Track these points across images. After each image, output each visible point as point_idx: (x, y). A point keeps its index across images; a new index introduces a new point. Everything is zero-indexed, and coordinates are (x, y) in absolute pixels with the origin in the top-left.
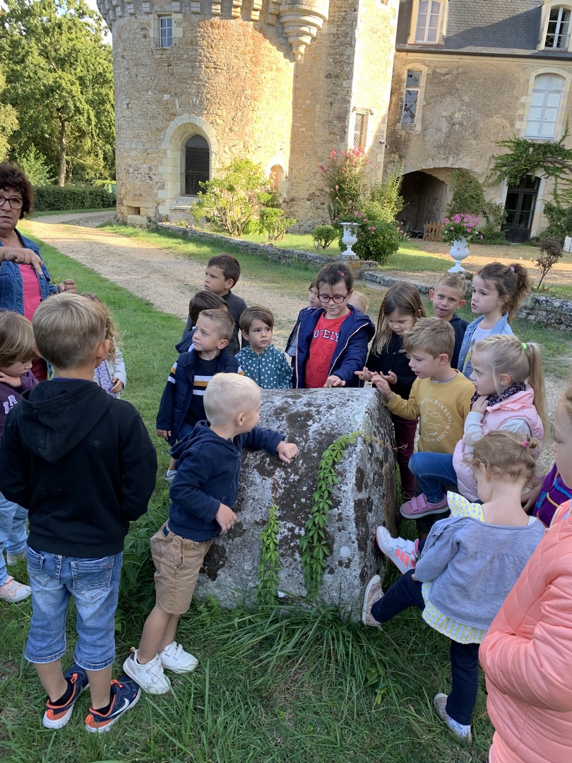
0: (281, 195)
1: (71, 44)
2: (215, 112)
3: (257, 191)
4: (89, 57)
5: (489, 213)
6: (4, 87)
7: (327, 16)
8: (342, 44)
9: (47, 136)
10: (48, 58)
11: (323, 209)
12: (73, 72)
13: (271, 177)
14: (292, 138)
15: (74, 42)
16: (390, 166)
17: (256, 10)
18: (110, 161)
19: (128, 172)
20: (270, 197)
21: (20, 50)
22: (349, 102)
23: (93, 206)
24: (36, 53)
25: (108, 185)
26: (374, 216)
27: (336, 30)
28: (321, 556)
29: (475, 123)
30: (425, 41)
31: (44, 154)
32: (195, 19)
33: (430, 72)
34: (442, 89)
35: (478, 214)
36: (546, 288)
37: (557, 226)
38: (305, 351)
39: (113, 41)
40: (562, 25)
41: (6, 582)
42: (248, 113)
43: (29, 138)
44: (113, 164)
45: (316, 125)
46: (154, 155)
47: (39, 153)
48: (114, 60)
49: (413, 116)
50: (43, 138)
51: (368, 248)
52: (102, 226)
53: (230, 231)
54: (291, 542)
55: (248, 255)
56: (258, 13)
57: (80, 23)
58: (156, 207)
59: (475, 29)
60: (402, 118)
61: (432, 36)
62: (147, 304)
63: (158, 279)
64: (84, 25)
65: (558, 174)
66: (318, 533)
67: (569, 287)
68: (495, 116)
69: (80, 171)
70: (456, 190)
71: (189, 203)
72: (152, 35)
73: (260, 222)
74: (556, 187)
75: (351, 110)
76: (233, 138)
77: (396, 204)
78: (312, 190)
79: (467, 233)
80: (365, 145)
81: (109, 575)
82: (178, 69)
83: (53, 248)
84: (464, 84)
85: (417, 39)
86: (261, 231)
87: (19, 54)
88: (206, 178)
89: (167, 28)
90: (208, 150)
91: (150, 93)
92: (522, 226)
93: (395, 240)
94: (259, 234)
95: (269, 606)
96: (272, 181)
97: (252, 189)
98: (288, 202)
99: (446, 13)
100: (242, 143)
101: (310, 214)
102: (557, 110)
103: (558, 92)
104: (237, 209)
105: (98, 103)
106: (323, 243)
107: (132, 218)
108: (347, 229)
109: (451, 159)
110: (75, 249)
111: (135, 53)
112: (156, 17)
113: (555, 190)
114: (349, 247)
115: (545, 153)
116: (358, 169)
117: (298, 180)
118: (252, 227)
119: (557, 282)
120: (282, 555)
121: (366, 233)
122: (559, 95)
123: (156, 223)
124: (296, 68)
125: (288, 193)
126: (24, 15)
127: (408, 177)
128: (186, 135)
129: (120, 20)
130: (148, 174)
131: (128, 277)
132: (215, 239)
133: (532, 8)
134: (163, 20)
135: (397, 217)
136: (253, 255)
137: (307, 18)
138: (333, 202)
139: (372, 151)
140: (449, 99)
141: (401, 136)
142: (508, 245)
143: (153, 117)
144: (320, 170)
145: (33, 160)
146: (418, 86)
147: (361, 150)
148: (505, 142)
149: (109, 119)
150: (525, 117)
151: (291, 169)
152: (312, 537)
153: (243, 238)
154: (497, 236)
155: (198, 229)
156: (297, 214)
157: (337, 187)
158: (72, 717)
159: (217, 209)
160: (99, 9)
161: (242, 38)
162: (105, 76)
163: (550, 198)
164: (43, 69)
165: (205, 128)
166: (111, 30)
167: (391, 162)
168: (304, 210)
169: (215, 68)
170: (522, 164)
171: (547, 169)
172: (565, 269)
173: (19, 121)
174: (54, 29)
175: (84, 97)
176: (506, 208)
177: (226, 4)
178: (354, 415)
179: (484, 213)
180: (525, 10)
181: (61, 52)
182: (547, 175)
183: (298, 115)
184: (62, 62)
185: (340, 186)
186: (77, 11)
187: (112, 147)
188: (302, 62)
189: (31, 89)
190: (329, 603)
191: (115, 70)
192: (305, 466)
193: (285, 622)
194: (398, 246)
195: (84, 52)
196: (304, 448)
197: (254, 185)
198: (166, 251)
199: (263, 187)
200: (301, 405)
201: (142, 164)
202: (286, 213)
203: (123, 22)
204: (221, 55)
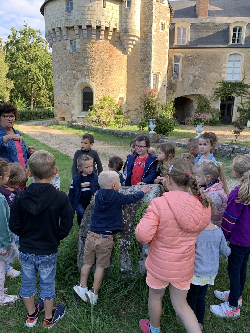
0: (123, 110)
1: (35, 53)
2: (94, 77)
3: (113, 108)
4: (42, 58)
5: (213, 112)
6: (8, 72)
7: (139, 36)
8: (146, 47)
9: (25, 90)
10: (26, 59)
11: (141, 114)
12: (36, 64)
13: (119, 103)
14: (127, 86)
15: (36, 52)
16: (169, 95)
17: (110, 36)
18: (51, 99)
19: (59, 103)
20: (118, 111)
21: (15, 57)
22: (150, 70)
23: (45, 118)
24: (21, 57)
25: (51, 109)
26: (163, 116)
27: (143, 42)
28: (137, 253)
29: (205, 76)
30: (181, 44)
31: (24, 98)
32: (85, 41)
33: (184, 56)
34: (189, 62)
35: (208, 113)
36: (238, 143)
37: (244, 117)
38: (130, 171)
39: (52, 51)
40: (239, 34)
41: (10, 269)
42: (108, 77)
43: (18, 91)
44: (53, 100)
45: (137, 80)
46: (70, 96)
47: (22, 97)
48: (53, 58)
49: (178, 74)
50: (24, 91)
51: (161, 130)
52: (49, 126)
53: (102, 125)
54: (125, 247)
55: (110, 135)
56: (111, 37)
57: (39, 45)
58: (71, 117)
59: (202, 38)
60: (173, 75)
61: (184, 42)
62: (68, 157)
63: (72, 146)
64: (40, 45)
65: (242, 95)
66: (136, 243)
67: (249, 142)
68: (213, 72)
69: (39, 104)
70: (198, 103)
71: (85, 115)
72: (68, 48)
73: (115, 121)
74: (242, 100)
75: (151, 73)
76: (102, 87)
77: (172, 111)
78: (136, 107)
79: (202, 121)
80: (158, 87)
81: (53, 261)
82: (79, 61)
83: (28, 136)
84: (199, 60)
85: (177, 43)
86: (115, 125)
87: (14, 58)
88: (91, 104)
89: (74, 45)
90: (92, 92)
91: (67, 71)
92: (228, 117)
93: (172, 125)
94: (115, 126)
95: (117, 275)
96: (119, 104)
97: (111, 108)
98: (126, 112)
99: (189, 32)
100: (106, 89)
101: (136, 117)
102: (239, 68)
103: (239, 61)
104: (105, 116)
105: (46, 76)
106: (142, 128)
107: (61, 122)
108: (151, 122)
109: (195, 91)
110: (37, 136)
111: (61, 56)
112: (69, 41)
113: (241, 102)
114: (152, 130)
115: (236, 86)
116: (155, 97)
117: (130, 103)
118: (111, 123)
119: (244, 140)
120: (122, 253)
121: (159, 123)
122: (240, 62)
123: (71, 124)
124: (128, 58)
125: (126, 109)
126: (16, 43)
127: (177, 100)
128: (83, 87)
129: (55, 43)
130: (67, 104)
131: (59, 146)
132: (96, 129)
133: (226, 28)
134: (72, 42)
135: (173, 116)
136: (112, 135)
137: (131, 38)
138: (145, 111)
139: (161, 89)
140: (192, 66)
141: (173, 82)
142: (223, 126)
143: (69, 80)
144: (139, 99)
145: (20, 100)
146: (179, 62)
147: (156, 89)
148: (218, 83)
149: (51, 82)
150: (226, 72)
151: (127, 99)
152: (133, 245)
153: (108, 128)
154: (217, 122)
155: (89, 125)
156: (130, 117)
157: (147, 105)
158: (37, 322)
159: (97, 116)
160: (47, 39)
161: (105, 47)
162: (49, 65)
163: (239, 105)
164: (24, 64)
165: (90, 84)
166: (51, 47)
167: (170, 93)
168: (133, 115)
169: (94, 59)
170: (226, 91)
171: (237, 93)
172: (248, 135)
173: (14, 85)
174: (28, 48)
175: (41, 74)
176: (220, 110)
177: (98, 34)
178: (149, 195)
179: (211, 113)
180: (223, 29)
181: (31, 56)
182: (237, 95)
183: (129, 76)
184: (32, 61)
185: (148, 105)
186: (38, 40)
187: (52, 93)
188: (130, 55)
189: (19, 72)
190: (142, 273)
191: (53, 62)
192: (130, 216)
193: (124, 282)
194: (174, 128)
195: (41, 56)
196: (129, 209)
197: (112, 106)
198: (76, 135)
199: (115, 107)
200: (128, 192)
201: (65, 100)
202: (126, 117)
203: (56, 44)
204: (96, 55)
